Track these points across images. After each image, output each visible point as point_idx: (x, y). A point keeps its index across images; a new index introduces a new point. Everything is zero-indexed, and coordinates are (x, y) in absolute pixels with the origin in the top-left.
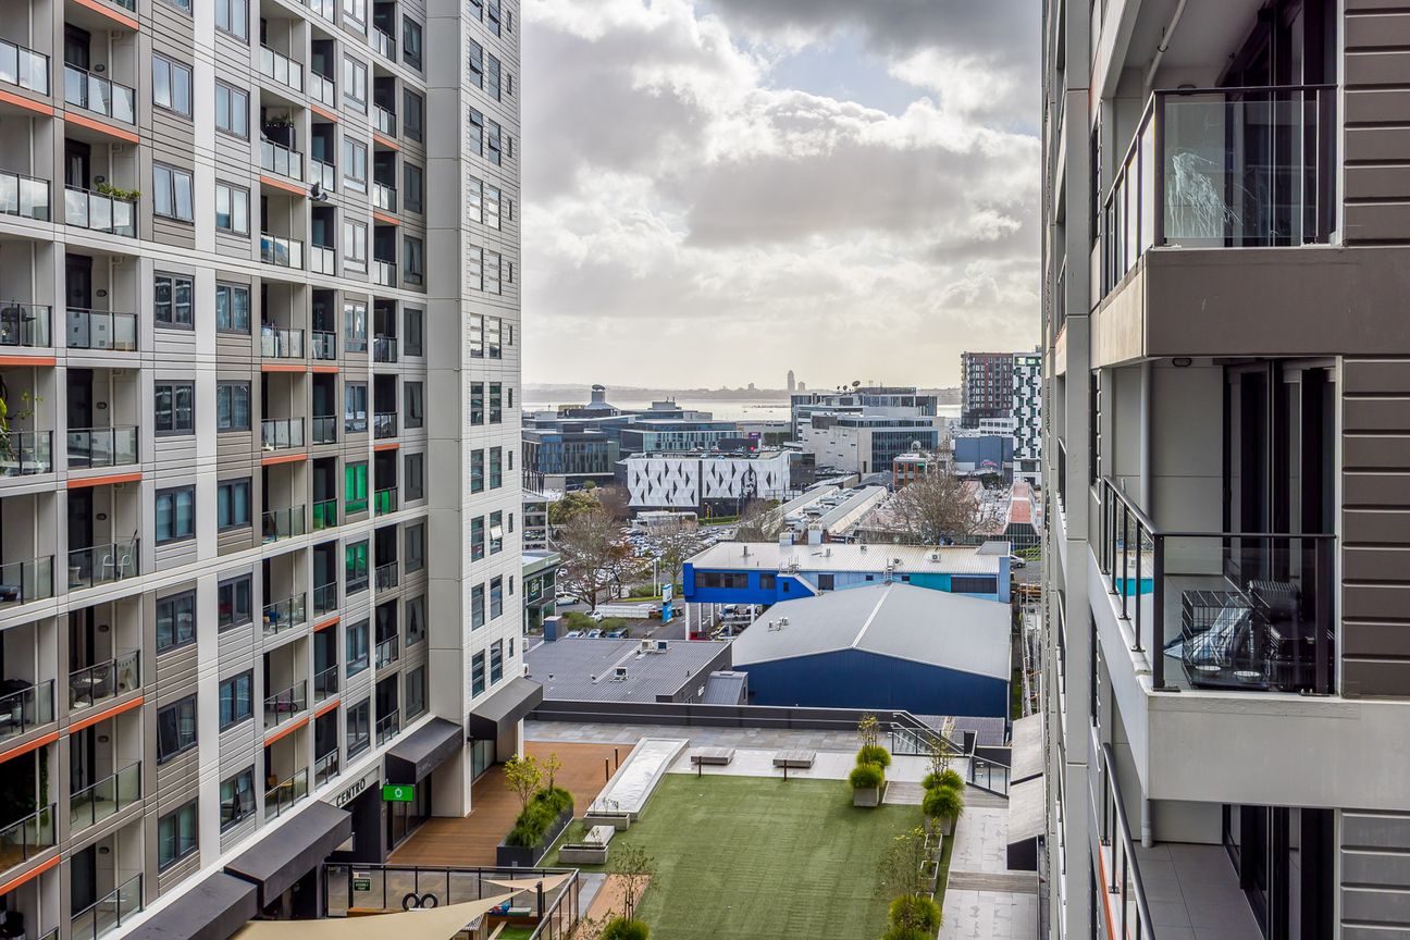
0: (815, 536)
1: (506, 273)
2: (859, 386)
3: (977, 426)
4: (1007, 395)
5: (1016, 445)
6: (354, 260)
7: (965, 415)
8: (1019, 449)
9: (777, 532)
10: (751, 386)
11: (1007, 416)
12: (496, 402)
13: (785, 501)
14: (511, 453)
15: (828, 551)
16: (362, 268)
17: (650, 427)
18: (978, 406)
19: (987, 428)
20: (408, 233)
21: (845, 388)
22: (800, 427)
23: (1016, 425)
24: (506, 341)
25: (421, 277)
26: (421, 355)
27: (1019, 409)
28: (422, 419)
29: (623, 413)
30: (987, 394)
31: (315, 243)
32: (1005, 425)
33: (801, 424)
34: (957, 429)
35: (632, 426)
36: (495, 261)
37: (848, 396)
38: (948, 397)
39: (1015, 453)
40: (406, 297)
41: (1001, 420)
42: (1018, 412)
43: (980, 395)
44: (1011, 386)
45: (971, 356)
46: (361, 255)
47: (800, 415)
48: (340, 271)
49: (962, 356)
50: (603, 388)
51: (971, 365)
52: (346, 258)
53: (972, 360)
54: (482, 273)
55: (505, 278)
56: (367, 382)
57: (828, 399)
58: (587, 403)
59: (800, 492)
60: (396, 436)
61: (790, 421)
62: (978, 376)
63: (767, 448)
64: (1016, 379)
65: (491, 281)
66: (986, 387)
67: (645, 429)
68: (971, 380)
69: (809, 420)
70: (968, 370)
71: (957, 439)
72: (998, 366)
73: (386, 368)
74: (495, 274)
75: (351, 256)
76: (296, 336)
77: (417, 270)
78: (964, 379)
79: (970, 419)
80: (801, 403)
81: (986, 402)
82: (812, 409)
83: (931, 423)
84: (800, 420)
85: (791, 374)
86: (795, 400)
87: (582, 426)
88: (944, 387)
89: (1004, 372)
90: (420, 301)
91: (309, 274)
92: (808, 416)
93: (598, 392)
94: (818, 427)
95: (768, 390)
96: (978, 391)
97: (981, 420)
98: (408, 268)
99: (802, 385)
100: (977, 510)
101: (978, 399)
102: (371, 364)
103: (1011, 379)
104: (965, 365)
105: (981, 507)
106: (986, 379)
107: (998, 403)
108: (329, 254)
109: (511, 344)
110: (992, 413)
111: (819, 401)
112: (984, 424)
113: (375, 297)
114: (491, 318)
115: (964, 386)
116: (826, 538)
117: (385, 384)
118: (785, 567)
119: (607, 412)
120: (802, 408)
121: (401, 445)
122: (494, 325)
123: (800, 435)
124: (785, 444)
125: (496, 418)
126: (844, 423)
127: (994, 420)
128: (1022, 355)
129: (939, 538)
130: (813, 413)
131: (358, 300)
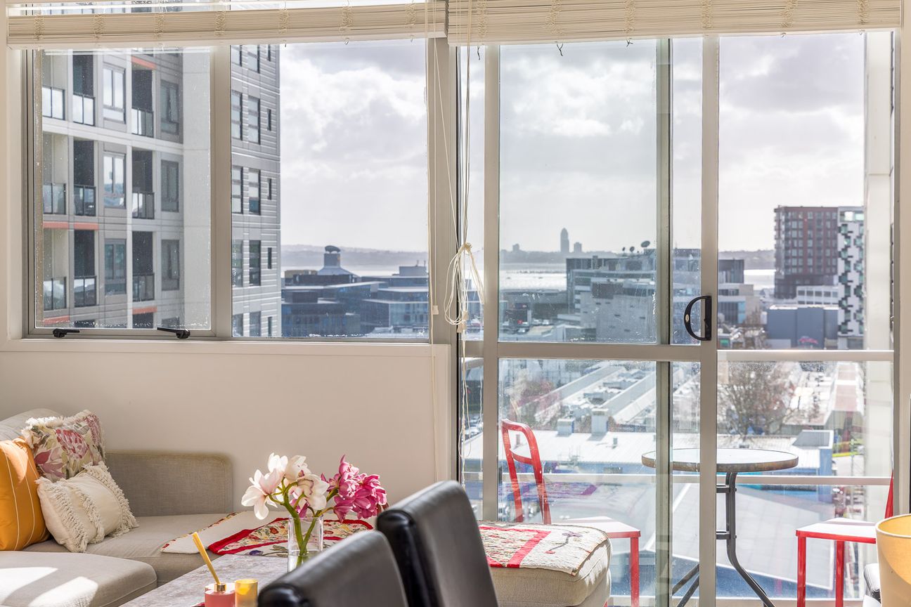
0: (599, 423)
1: (264, 118)
2: (649, 247)
3: (794, 296)
4: (831, 257)
5: (841, 318)
6: (112, 108)
7: (778, 282)
8: (845, 323)
9: (554, 418)
10: (516, 247)
11: (830, 283)
12: (256, 263)
13: (559, 385)
14: (270, 319)
15: (615, 441)
16: (120, 116)
17: (397, 296)
18: (794, 271)
19: (805, 298)
20: (165, 77)
21: (632, 249)
22: (577, 297)
23: (842, 294)
24: (265, 194)
25: (178, 124)
26: (177, 210)
27: (845, 274)
28: (178, 280)
29: (364, 279)
30: (805, 257)
31: (76, 92)
32: (828, 294)
33: (579, 292)
34: (768, 299)
35: (375, 295)
36: (254, 106)
37: (636, 259)
38: (759, 260)
39: (839, 328)
40: (161, 147)
41: (823, 289)
42: (844, 279)
43: (797, 257)
44: (836, 247)
45: (787, 210)
46: (119, 104)
47: (578, 282)
48: (100, 120)
49: (776, 210)
50: (338, 250)
51: (787, 221)
52: (106, 107)
53: (788, 217)
54: (241, 120)
55: (264, 124)
56: (126, 240)
57: (611, 263)
58: (318, 267)
59: (578, 374)
60: (153, 299)
61: (565, 289)
62: (794, 234)
63: (537, 321)
64: (841, 239)
65: (250, 129)
66: (805, 248)
67: (391, 299)
68: (787, 239)
69: (588, 288)
70: (783, 227)
71: (769, 311)
72: (819, 221)
73: (144, 226)
74: (254, 120)
75: (110, 104)
76: (57, 189)
77: (174, 118)
78: (778, 238)
79: (785, 288)
80: (579, 268)
81: (805, 266)
82: (592, 275)
83: (736, 293)
84: (578, 288)
85: (564, 234)
86: (572, 264)
87: (315, 295)
88: (753, 249)
89: (828, 229)
90: (175, 152)
91: (72, 125)
92: (587, 283)
93: (332, 255)
94: (600, 297)
95: (537, 253)
96: (794, 253)
97: (799, 288)
98: (165, 116)
99: (578, 246)
100: (792, 395)
101: (794, 262)
102: (130, 220)
103: (835, 238)
104: (778, 221)
105: (798, 391)
106: (805, 238)
107: (819, 267)
108: (89, 102)
109: (270, 197)
110: (814, 281)
111: (600, 265)
112: (802, 293)
113: (133, 148)
114: (251, 170)
115: (777, 247)
116: (612, 425)
117: (143, 241)
118: (566, 458)
119: (346, 278)
120: (581, 274)
121: (159, 309)
122: (253, 177)
123: (577, 306)
124: (560, 316)
125: (256, 280)
126: (631, 292)
127: (815, 289)
128: (849, 209)
129: (747, 427)
130: (594, 280)
131: (117, 151)
